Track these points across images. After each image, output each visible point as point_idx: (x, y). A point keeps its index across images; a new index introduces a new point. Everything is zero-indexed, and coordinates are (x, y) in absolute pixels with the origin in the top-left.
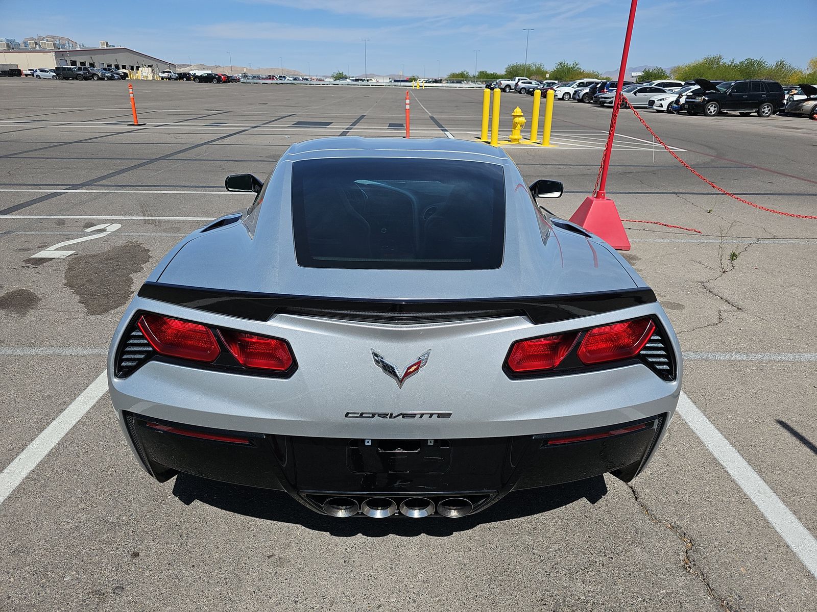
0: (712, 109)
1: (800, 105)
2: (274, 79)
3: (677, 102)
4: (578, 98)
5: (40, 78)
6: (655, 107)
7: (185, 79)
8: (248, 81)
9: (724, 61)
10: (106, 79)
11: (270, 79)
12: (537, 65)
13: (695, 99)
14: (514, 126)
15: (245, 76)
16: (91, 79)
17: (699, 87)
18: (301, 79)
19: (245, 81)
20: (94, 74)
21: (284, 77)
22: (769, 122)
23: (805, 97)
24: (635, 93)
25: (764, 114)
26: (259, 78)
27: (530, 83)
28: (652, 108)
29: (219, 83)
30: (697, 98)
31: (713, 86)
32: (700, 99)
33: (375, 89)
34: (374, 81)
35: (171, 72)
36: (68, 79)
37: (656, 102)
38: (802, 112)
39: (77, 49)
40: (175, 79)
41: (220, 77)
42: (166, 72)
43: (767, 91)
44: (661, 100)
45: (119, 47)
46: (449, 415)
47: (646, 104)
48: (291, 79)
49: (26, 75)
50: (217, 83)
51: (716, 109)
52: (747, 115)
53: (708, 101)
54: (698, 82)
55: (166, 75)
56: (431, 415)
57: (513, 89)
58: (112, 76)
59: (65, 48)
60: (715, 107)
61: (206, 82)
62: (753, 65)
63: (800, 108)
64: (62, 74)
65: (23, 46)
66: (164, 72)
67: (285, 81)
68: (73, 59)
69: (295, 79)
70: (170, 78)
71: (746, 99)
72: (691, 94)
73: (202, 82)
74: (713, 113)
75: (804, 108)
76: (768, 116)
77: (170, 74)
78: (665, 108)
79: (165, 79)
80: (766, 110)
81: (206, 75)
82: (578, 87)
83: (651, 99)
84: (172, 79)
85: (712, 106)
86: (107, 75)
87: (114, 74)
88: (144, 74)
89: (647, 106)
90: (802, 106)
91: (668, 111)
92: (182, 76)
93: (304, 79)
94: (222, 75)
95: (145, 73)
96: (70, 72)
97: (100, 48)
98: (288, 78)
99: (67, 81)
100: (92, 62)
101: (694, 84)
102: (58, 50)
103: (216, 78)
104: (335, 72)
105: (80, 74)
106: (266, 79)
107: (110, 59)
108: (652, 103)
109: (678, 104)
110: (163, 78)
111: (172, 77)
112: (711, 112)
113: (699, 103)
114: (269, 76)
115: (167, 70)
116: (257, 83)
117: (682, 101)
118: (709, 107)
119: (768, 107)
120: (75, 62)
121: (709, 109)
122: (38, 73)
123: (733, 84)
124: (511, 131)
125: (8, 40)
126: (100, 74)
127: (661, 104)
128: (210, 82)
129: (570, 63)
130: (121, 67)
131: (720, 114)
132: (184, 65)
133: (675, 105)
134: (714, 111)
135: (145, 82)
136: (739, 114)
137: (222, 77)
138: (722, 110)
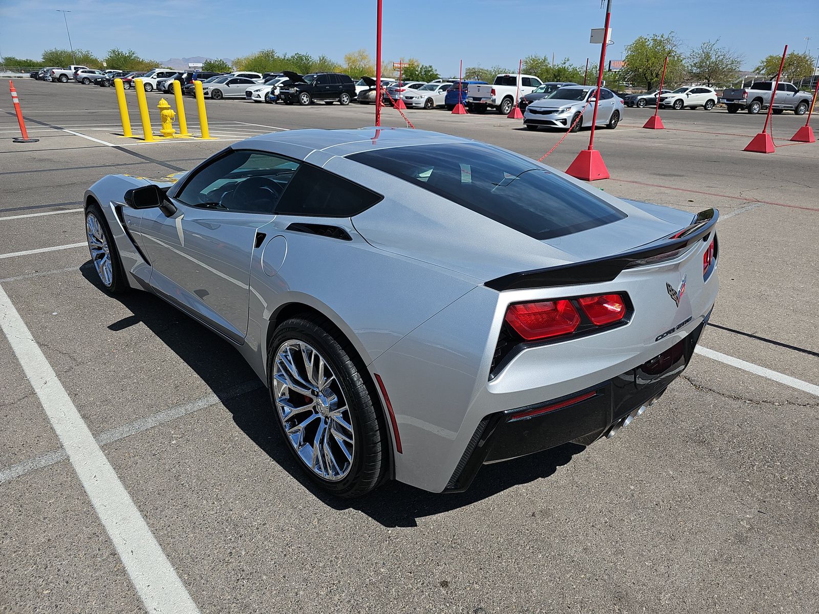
0: (305, 99)
1: (367, 94)
3: (273, 93)
4: (164, 89)
6: (253, 98)
9: (277, 55)
12: (84, 53)
13: (288, 89)
14: (164, 119)
17: (287, 79)
22: (349, 109)
23: (367, 88)
24: (227, 84)
25: (344, 103)
27: (93, 72)
28: (251, 99)
30: (290, 89)
31: (300, 79)
32: (293, 89)
37: (253, 92)
38: (369, 100)
43: (343, 83)
44: (257, 91)
47: (243, 95)
51: (308, 99)
52: (330, 104)
53: (301, 92)
54: (286, 74)
57: (71, 79)
60: (307, 97)
62: (302, 60)
63: (367, 97)
71: (328, 90)
72: (282, 85)
74: (307, 103)
75: (370, 97)
76: (348, 105)
78: (263, 99)
80: (345, 99)
82: (158, 77)
83: (247, 90)
85: (304, 96)
89: (245, 96)
90: (369, 95)
91: (267, 102)
101: (282, 76)
108: (249, 94)
109: (274, 95)
112: (305, 102)
113: (293, 94)
117: (277, 92)
118: (302, 97)
119: (346, 97)
121: (303, 99)
123: (315, 76)
124: (161, 125)
127: (259, 95)
129: (125, 52)
131: (312, 103)
133: (271, 96)
134: (307, 100)
136: (324, 103)
138: (313, 99)
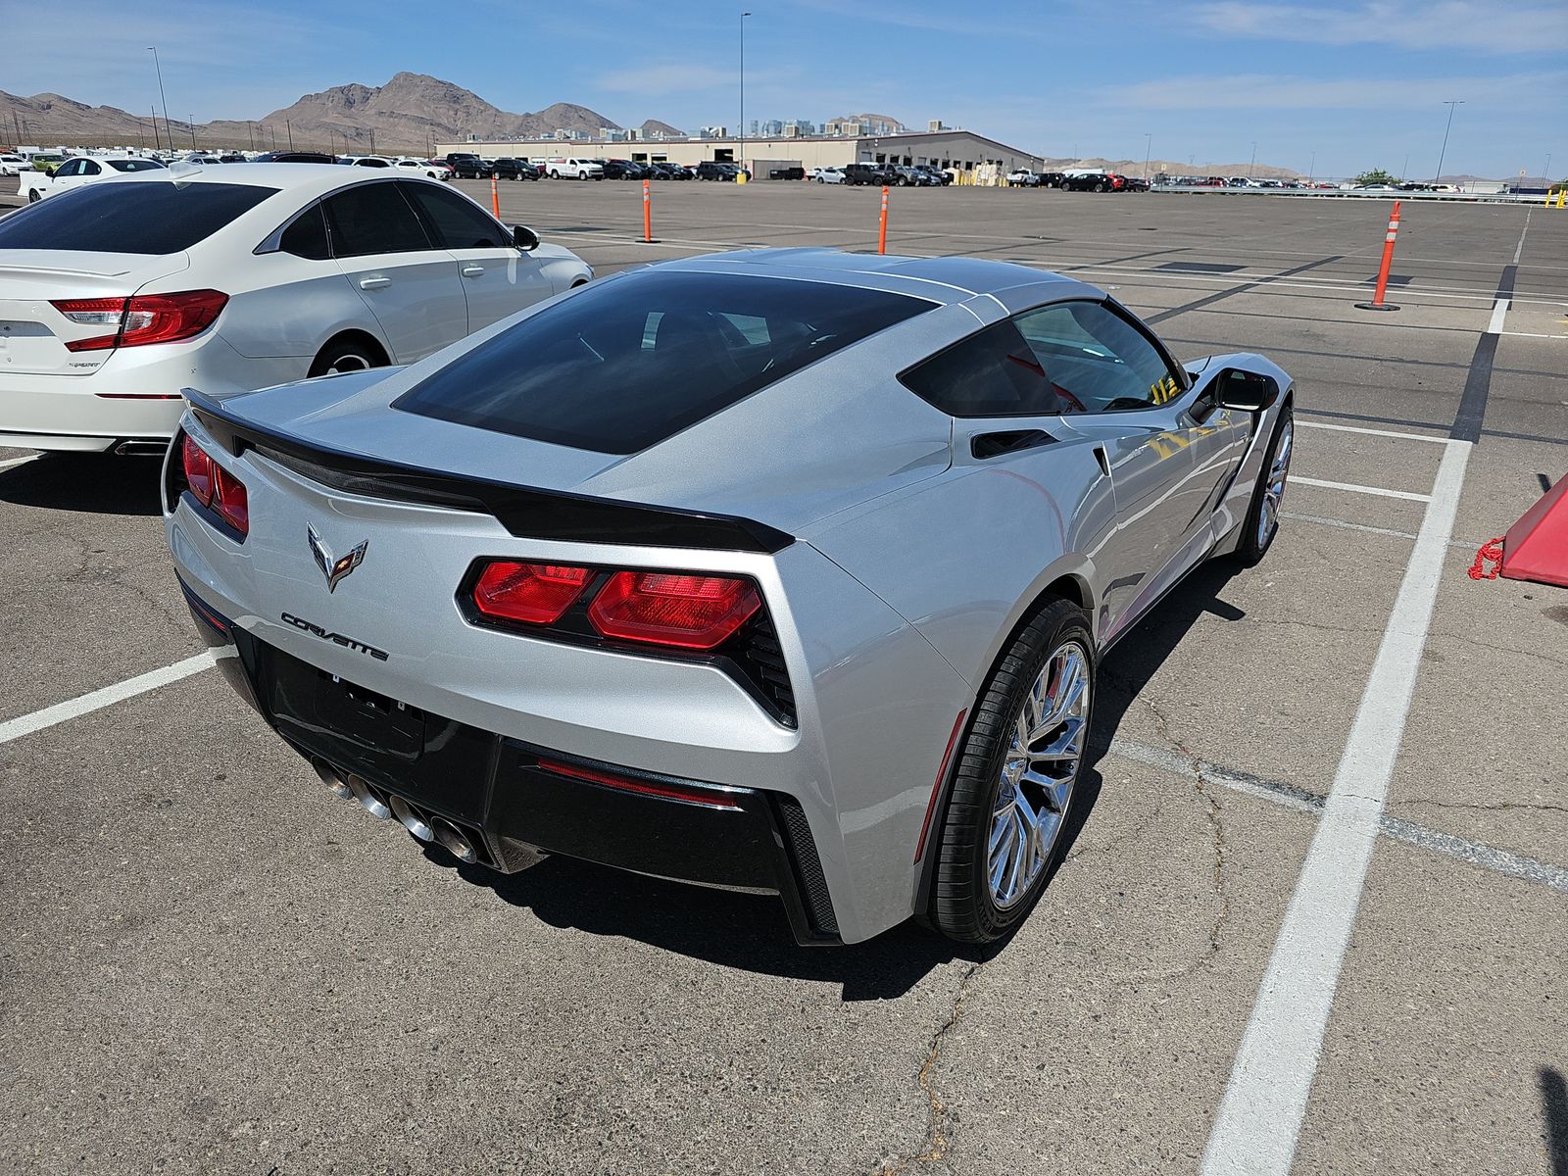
2: (1219, 184)
5: (823, 182)
7: (1050, 185)
8: (1165, 188)
10: (917, 183)
11: (1211, 184)
15: (1162, 179)
16: (894, 185)
18: (1280, 184)
19: (1159, 189)
20: (901, 176)
21: (1243, 181)
26: (1189, 182)
29: (1107, 191)
33: (1441, 206)
34: (1451, 189)
35: (1028, 173)
36: (862, 184)
39: (892, 135)
40: (1033, 185)
41: (1110, 180)
42: (1020, 172)
45: (958, 130)
46: (383, 656)
48: (1257, 184)
49: (810, 177)
50: (1102, 191)
55: (1018, 177)
56: (365, 648)
58: (929, 179)
59: (874, 134)
61: (1083, 190)
64: (855, 175)
65: (817, 131)
66: (1015, 173)
67: (1245, 189)
68: (882, 151)
69: (1266, 185)
70: (1023, 184)
73: (1074, 190)
77: (1026, 176)
79: (1015, 185)
81: (1085, 177)
84: (1028, 184)
86: (920, 177)
87: (934, 177)
88: (983, 177)
92: (1045, 180)
93: (1288, 185)
94: (1116, 177)
95: (985, 174)
96: (867, 172)
97: (928, 132)
98: (1250, 182)
99: (859, 187)
100: (908, 155)
102: (864, 138)
103: (1102, 183)
104: (1368, 169)
105: (880, 176)
106: (1204, 184)
107: (937, 151)
110: (1011, 183)
111: (1028, 181)
114: (1211, 178)
115: (1023, 168)
116: (1181, 193)
120: (884, 156)
122: (823, 174)
125: (799, 122)
126: (909, 177)
128: (1091, 190)
130: (951, 163)
132: (1067, 160)
135: (983, 189)
137: (1116, 180)
